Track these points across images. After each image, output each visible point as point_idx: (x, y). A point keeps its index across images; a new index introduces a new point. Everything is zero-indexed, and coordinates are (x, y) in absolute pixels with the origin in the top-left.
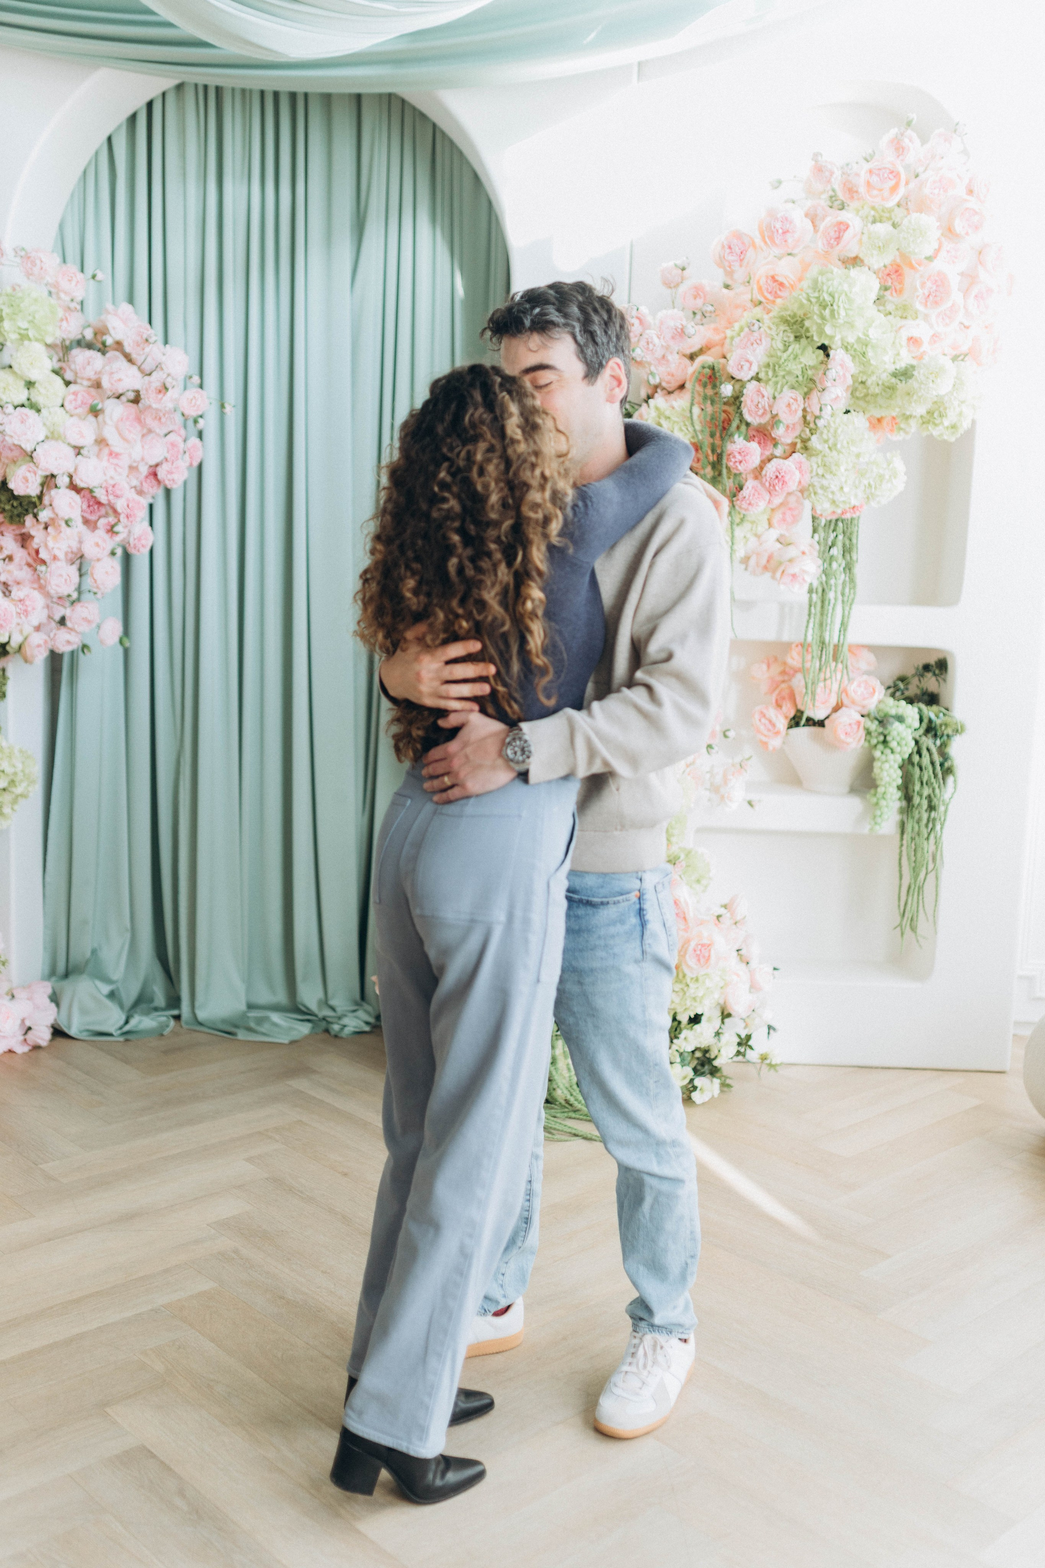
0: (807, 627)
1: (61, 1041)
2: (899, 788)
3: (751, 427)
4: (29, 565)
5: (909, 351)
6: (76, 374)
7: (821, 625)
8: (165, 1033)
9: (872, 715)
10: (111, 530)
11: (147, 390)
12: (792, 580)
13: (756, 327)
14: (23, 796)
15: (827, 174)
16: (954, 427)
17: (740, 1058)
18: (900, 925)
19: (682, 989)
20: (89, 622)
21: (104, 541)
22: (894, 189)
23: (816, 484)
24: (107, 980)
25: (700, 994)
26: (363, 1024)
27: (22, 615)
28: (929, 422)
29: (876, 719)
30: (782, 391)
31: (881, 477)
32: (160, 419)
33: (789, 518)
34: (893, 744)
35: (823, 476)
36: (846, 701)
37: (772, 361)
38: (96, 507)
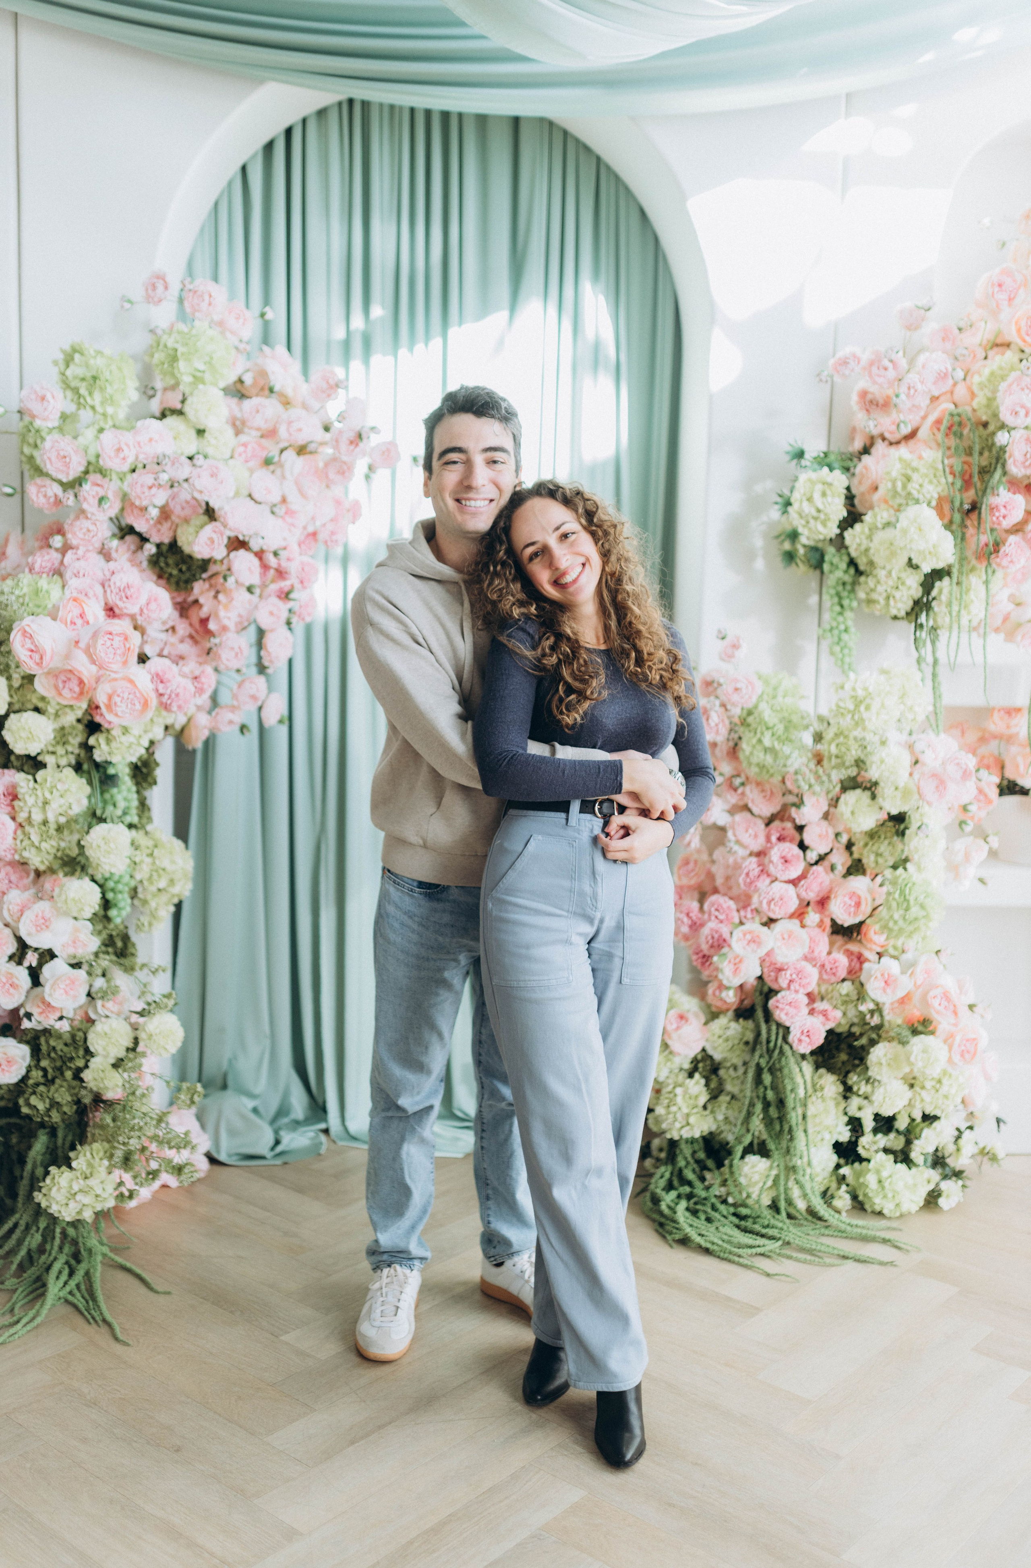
1: (217, 1170)
3: (1015, 479)
4: (191, 637)
6: (248, 422)
8: (321, 1151)
10: (284, 596)
11: (337, 441)
13: (1030, 371)
20: (256, 699)
21: (279, 609)
24: (249, 1095)
32: (343, 472)
38: (262, 571)
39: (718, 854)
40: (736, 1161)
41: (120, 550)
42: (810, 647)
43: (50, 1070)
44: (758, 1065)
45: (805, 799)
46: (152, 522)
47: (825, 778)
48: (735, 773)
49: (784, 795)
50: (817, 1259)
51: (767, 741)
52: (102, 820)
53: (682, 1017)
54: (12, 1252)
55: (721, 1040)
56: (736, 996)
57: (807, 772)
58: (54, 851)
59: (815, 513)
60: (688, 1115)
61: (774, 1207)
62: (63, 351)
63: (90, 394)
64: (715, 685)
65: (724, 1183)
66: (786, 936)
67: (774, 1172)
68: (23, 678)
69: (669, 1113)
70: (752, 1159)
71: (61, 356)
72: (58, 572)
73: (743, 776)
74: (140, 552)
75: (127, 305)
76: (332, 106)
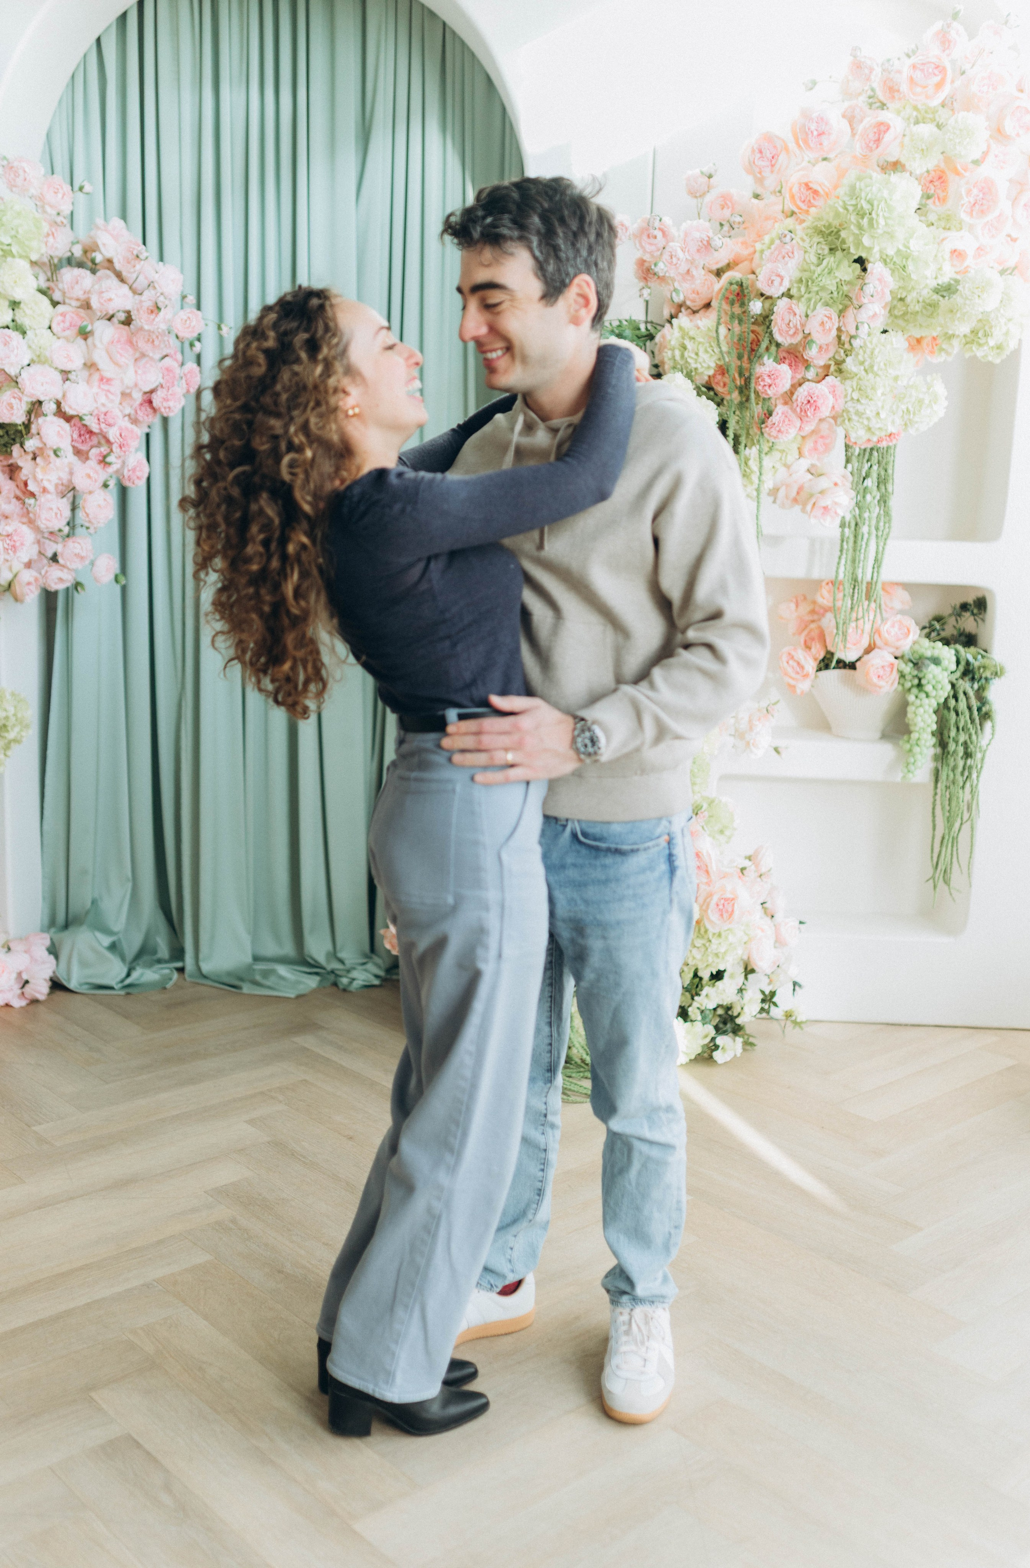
0: (839, 563)
1: (60, 995)
2: (933, 734)
3: (782, 348)
4: (18, 498)
5: (952, 265)
6: (64, 293)
7: (854, 561)
8: (169, 985)
9: (907, 657)
10: (103, 461)
11: (138, 310)
12: (823, 514)
13: (788, 239)
14: (16, 741)
15: (867, 71)
16: (999, 347)
17: (764, 1015)
18: (933, 877)
19: (704, 945)
20: (82, 558)
21: (96, 472)
22: (939, 86)
23: (851, 410)
24: (107, 931)
25: (722, 950)
26: (373, 978)
27: (10, 551)
28: (972, 342)
29: (911, 661)
30: (815, 308)
31: (921, 402)
32: (153, 341)
33: (821, 448)
34: (928, 688)
35: (858, 400)
36: (879, 642)
37: (805, 275)
38: (87, 436)
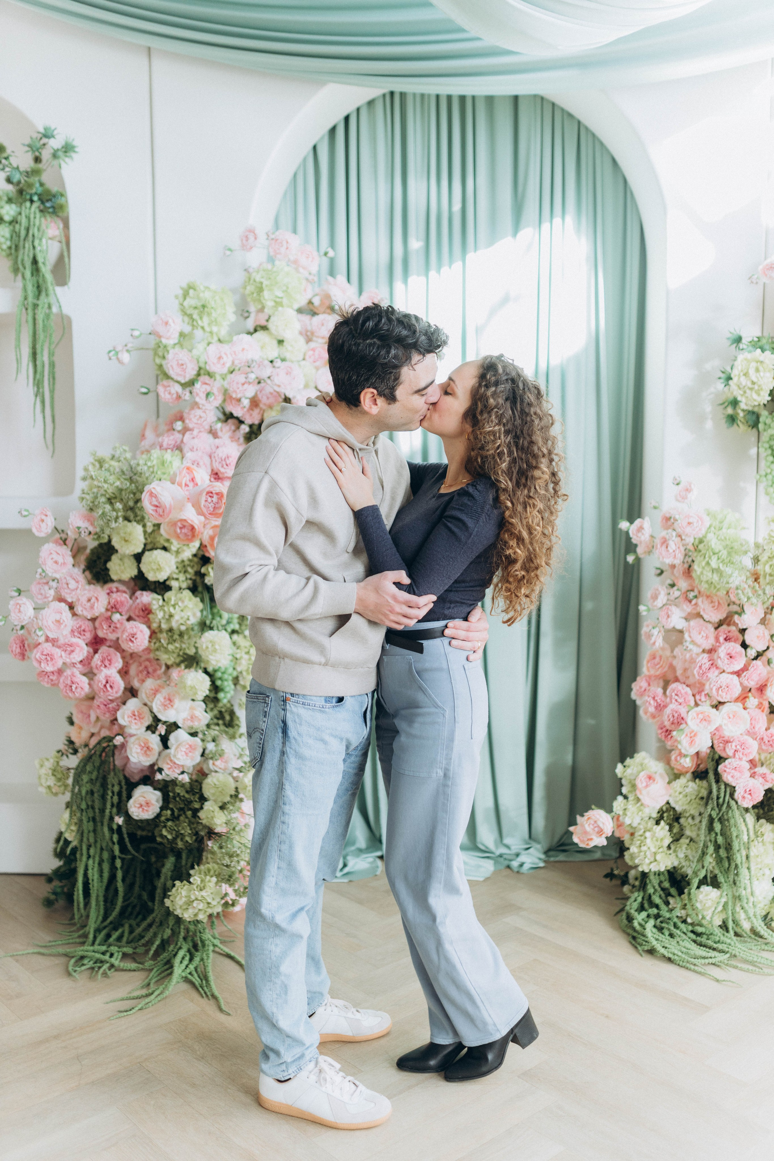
6: (312, 333)
8: (378, 873)
26: (537, 861)
39: (677, 651)
40: (693, 891)
41: (224, 430)
42: (751, 488)
43: (176, 811)
44: (710, 816)
45: (745, 608)
46: (245, 410)
47: (761, 592)
48: (690, 588)
49: (729, 605)
50: (757, 970)
51: (714, 564)
52: (211, 628)
53: (650, 778)
54: (150, 942)
55: (681, 796)
56: (692, 760)
57: (746, 586)
58: (178, 650)
59: (749, 384)
60: (655, 853)
61: (724, 927)
62: (182, 289)
63: (201, 318)
64: (672, 520)
65: (684, 907)
66: (731, 716)
67: (724, 900)
68: (154, 525)
69: (641, 852)
70: (705, 889)
71: (180, 292)
72: (179, 448)
73: (696, 590)
74: (237, 432)
75: (228, 253)
76: (378, 97)
